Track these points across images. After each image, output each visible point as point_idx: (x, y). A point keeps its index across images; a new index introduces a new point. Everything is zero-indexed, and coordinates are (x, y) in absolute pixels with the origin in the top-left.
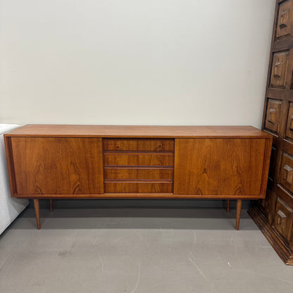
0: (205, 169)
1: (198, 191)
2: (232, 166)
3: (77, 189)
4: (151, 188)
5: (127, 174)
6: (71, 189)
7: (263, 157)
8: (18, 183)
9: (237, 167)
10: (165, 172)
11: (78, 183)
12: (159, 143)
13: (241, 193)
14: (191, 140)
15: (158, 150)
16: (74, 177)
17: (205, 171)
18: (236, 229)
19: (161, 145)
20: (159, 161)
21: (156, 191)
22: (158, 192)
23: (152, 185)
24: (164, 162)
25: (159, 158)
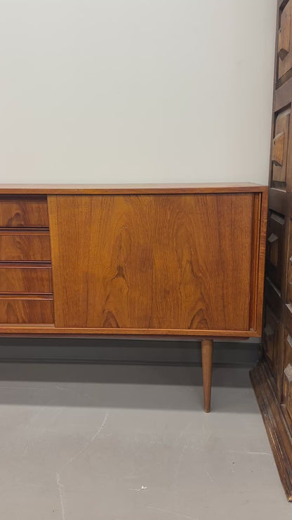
0: (120, 268)
1: (109, 319)
2: (180, 261)
7: (249, 240)
9: (191, 263)
10: (34, 275)
12: (14, 208)
13: (204, 323)
14: (84, 199)
15: (14, 223)
17: (120, 272)
18: (204, 408)
19: (19, 212)
20: (19, 251)
21: (18, 319)
22: (24, 322)
23: (9, 305)
24: (31, 253)
25: (19, 242)
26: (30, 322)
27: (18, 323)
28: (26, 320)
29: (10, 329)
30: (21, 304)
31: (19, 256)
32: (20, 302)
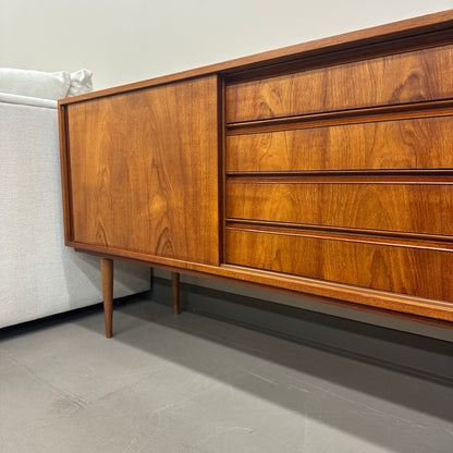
3: (163, 241)
4: (373, 268)
5: (287, 203)
6: (153, 239)
8: (75, 214)
10: (434, 199)
11: (165, 224)
15: (405, 96)
16: (157, 205)
19: (419, 70)
20: (407, 149)
21: (391, 283)
22: (404, 292)
23: (378, 256)
24: (433, 153)
25: (410, 133)
26: (415, 293)
27: (392, 291)
28: (408, 289)
29: (375, 299)
30: (400, 256)
31: (408, 161)
32: (399, 251)
